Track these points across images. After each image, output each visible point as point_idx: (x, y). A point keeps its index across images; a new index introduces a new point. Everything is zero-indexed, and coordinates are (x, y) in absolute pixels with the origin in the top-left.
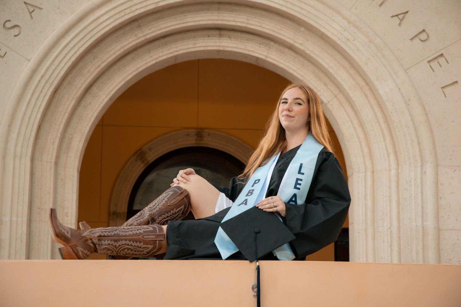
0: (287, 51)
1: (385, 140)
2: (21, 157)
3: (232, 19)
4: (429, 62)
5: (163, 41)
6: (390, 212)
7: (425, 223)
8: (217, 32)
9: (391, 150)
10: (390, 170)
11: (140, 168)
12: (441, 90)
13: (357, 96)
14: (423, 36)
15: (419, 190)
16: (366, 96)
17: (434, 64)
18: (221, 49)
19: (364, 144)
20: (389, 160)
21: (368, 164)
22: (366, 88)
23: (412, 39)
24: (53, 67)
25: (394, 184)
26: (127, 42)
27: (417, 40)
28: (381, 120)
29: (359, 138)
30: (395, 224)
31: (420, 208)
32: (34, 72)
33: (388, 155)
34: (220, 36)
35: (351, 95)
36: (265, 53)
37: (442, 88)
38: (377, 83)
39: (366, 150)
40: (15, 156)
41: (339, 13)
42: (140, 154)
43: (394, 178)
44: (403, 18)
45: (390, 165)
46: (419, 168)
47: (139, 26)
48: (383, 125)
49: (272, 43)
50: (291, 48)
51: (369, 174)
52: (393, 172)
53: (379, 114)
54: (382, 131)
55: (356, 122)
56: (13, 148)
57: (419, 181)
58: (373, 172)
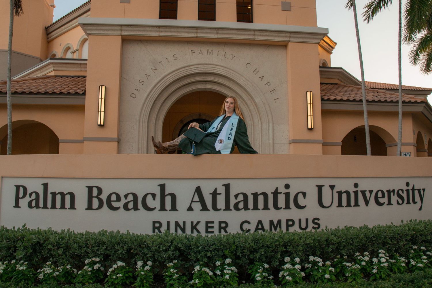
0: (227, 88)
1: (257, 116)
2: (144, 122)
3: (209, 78)
4: (270, 92)
5: (188, 85)
6: (259, 138)
7: (270, 142)
8: (205, 82)
9: (259, 119)
10: (259, 125)
11: (181, 125)
12: (274, 101)
13: (249, 102)
14: (269, 84)
15: (268, 131)
16: (252, 102)
17: (272, 92)
18: (206, 87)
19: (251, 117)
20: (259, 122)
21: (252, 123)
22: (252, 100)
23: (265, 85)
24: (154, 94)
25: (260, 130)
26: (177, 86)
27: (267, 85)
28: (256, 110)
29: (249, 115)
30: (260, 142)
31: (268, 136)
32: (148, 95)
33: (258, 121)
34: (206, 84)
35: (247, 102)
36: (220, 89)
37: (275, 100)
38: (255, 98)
39: (251, 119)
40: (143, 122)
41: (243, 76)
42: (182, 121)
43: (260, 128)
44: (263, 78)
45: (259, 124)
46: (268, 125)
47: (181, 81)
48: (257, 111)
49: (222, 86)
50: (228, 87)
51: (253, 126)
52: (260, 126)
53: (256, 108)
54: (257, 113)
55: (248, 110)
56: (142, 119)
57: (268, 129)
58: (254, 126)
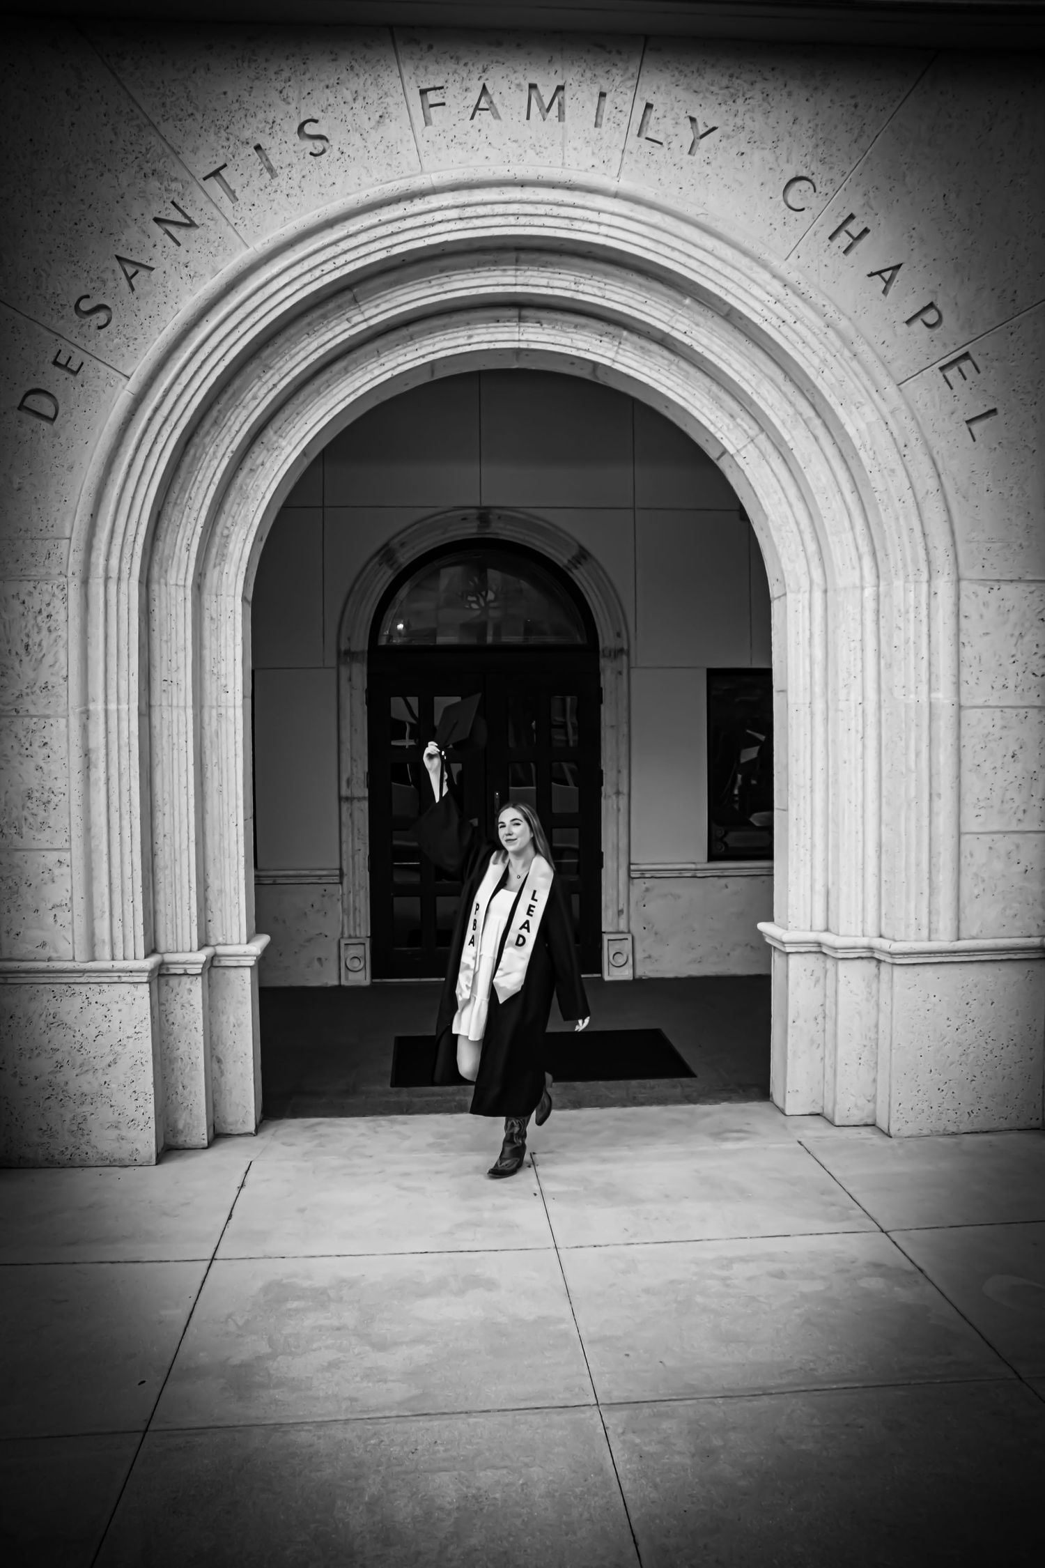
0: (654, 348)
1: (852, 528)
2: (119, 579)
3: (544, 282)
4: (942, 369)
5: (405, 332)
6: (863, 671)
7: (933, 695)
8: (513, 312)
9: (865, 549)
10: (862, 588)
12: (965, 426)
13: (798, 439)
14: (931, 317)
15: (924, 629)
16: (816, 439)
17: (952, 373)
18: (523, 345)
19: (808, 536)
20: (861, 569)
21: (817, 574)
22: (817, 422)
23: (908, 322)
24: (177, 389)
25: (870, 617)
26: (330, 335)
27: (918, 324)
28: (847, 488)
29: (797, 523)
30: (871, 695)
31: (925, 663)
32: (139, 400)
33: (860, 558)
34: (521, 319)
35: (787, 437)
36: (611, 354)
37: (968, 422)
38: (840, 412)
39: (812, 547)
40: (107, 579)
41: (765, 266)
42: (387, 554)
43: (870, 605)
44: (892, 278)
45: (862, 577)
46: (924, 587)
47: (355, 301)
48: (851, 498)
49: (625, 333)
50: (664, 341)
51: (818, 595)
52: (869, 592)
53: (842, 476)
54: (848, 510)
55: (792, 492)
56: (102, 561)
57: (924, 612)
58: (825, 591)
